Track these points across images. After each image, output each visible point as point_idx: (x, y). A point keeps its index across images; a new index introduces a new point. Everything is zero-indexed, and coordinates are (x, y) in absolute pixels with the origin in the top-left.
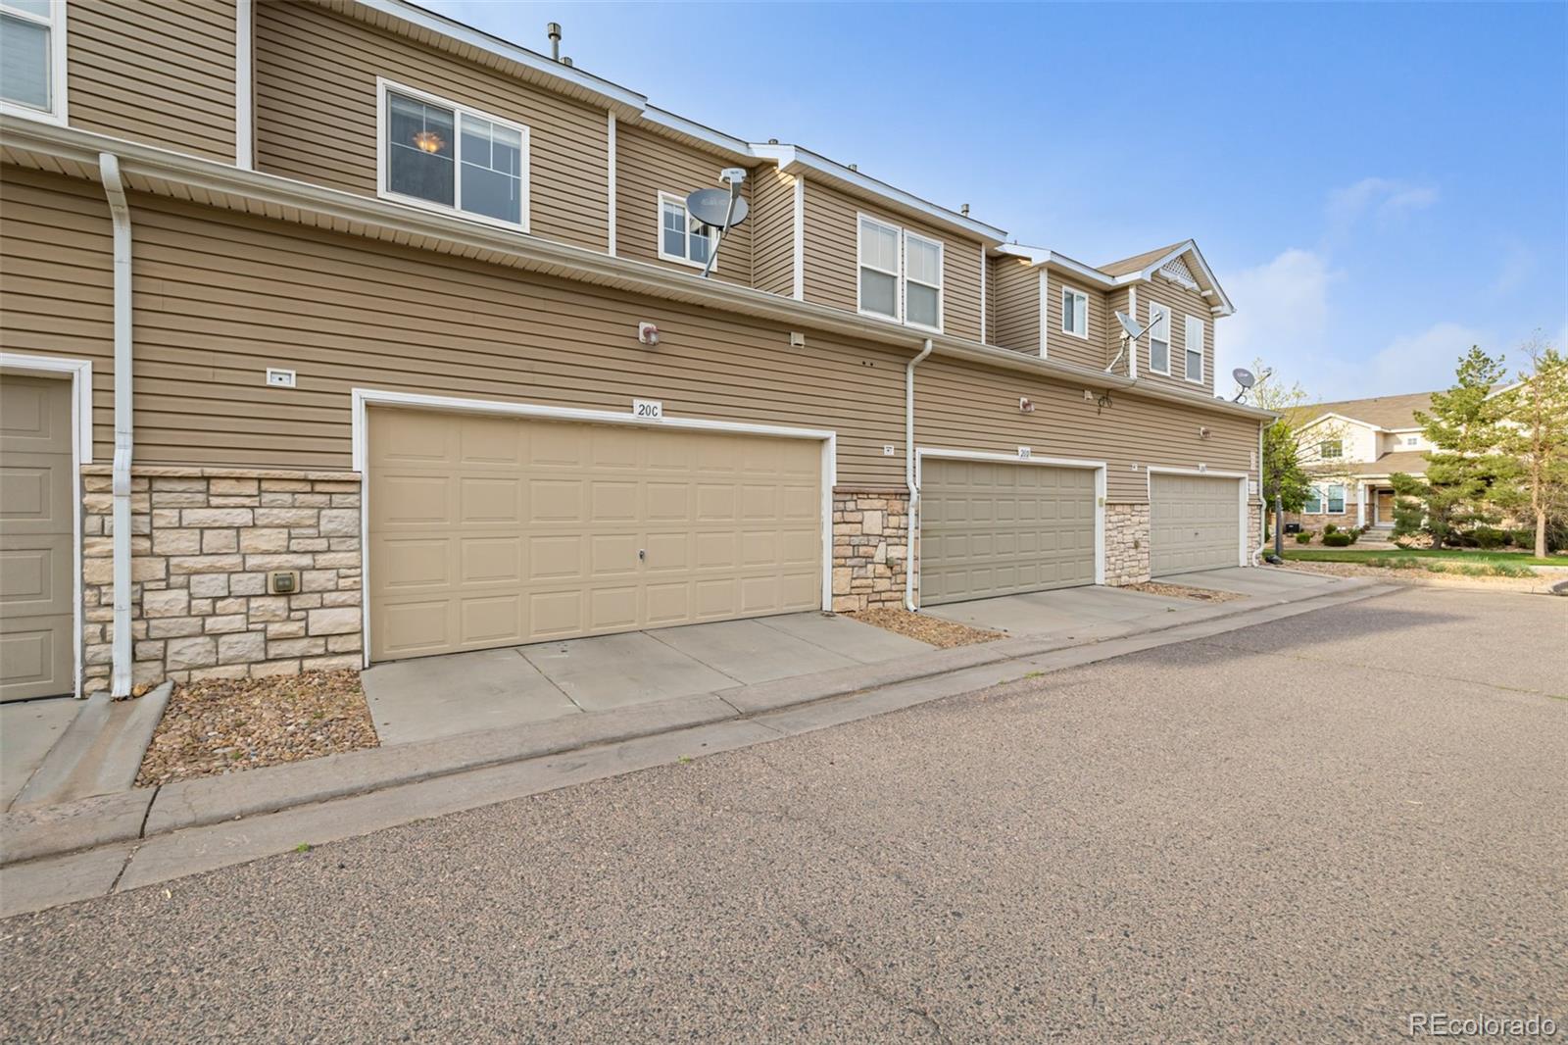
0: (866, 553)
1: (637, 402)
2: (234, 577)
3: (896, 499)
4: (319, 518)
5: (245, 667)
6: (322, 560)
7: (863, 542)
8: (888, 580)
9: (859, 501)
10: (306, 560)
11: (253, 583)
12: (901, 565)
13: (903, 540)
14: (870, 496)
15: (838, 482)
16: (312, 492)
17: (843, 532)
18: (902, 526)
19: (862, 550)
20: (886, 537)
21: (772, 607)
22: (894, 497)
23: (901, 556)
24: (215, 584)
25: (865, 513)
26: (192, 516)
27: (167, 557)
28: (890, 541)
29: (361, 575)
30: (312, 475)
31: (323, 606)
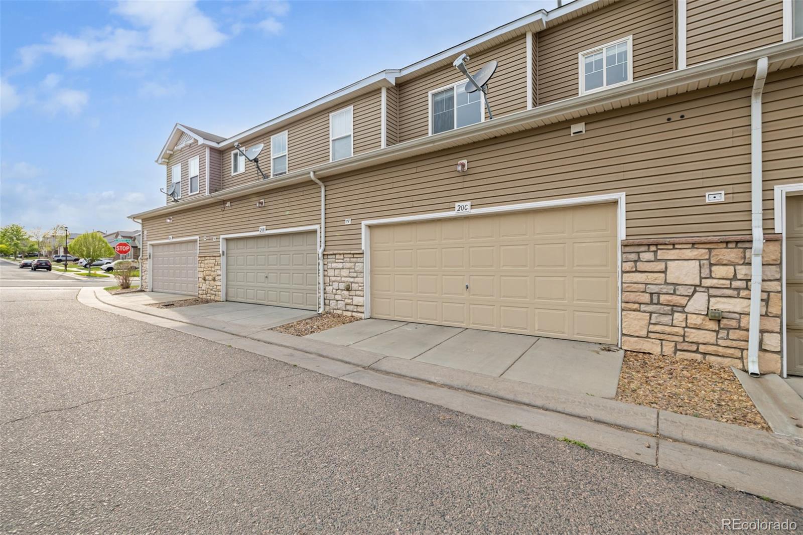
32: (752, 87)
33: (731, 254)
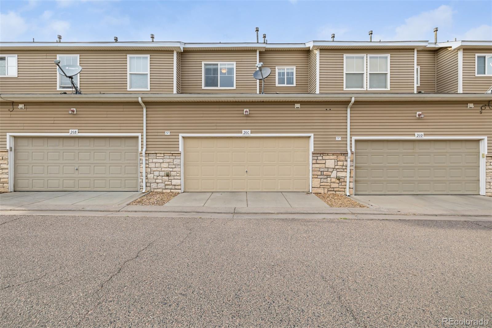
0: (327, 174)
1: (243, 131)
2: (160, 172)
3: (341, 156)
4: (173, 161)
5: (162, 190)
6: (174, 169)
7: (325, 170)
8: (338, 184)
9: (323, 156)
10: (171, 170)
11: (162, 174)
12: (344, 179)
13: (345, 170)
14: (329, 155)
15: (314, 150)
16: (172, 156)
17: (316, 167)
18: (344, 165)
19: (325, 173)
20: (337, 169)
21: (290, 189)
22: (341, 155)
23: (344, 176)
24: (157, 173)
25: (326, 160)
26: (155, 160)
27: (151, 168)
28: (338, 170)
29: (181, 173)
30: (172, 152)
31: (174, 179)
32: (349, 104)
33: (342, 158)
